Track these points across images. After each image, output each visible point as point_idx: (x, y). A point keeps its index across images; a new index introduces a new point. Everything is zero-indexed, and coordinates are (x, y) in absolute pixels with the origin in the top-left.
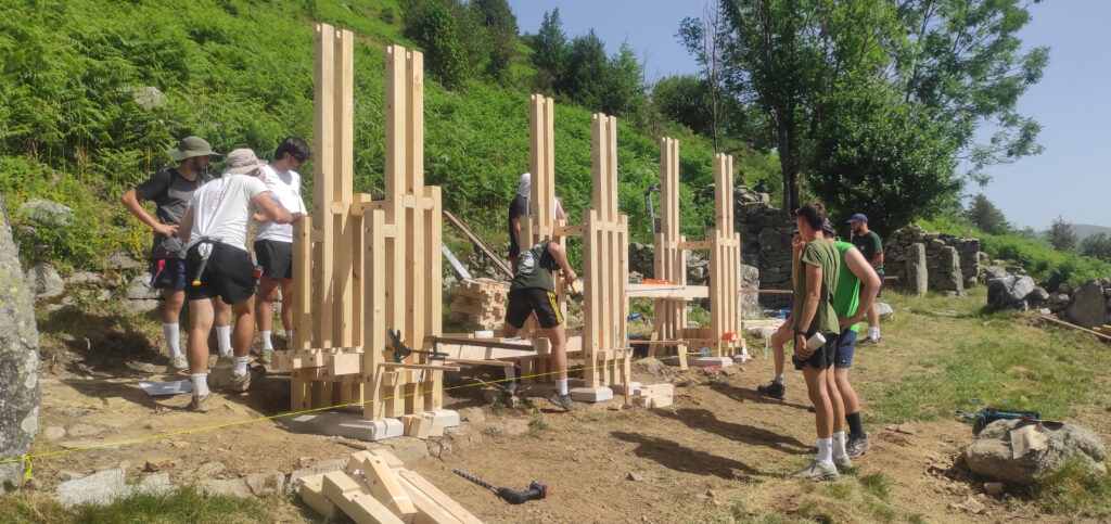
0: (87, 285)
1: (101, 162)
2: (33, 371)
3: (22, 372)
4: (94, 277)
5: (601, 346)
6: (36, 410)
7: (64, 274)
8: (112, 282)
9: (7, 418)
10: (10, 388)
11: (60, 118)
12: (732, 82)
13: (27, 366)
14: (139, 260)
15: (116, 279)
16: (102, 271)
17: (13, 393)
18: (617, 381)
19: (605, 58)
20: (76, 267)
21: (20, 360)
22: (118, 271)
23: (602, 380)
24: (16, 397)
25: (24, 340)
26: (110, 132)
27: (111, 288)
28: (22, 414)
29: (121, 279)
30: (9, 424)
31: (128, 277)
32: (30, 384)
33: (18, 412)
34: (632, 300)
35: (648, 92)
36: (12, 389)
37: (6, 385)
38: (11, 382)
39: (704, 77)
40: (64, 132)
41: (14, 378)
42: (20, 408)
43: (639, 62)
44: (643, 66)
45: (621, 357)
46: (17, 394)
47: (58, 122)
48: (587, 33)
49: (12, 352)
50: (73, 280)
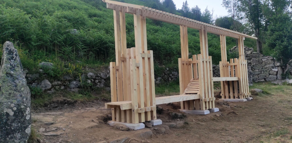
0: (58, 85)
1: (62, 51)
2: (28, 114)
3: (25, 114)
4: (60, 83)
5: (205, 97)
6: (30, 126)
7: (51, 82)
8: (64, 84)
9: (21, 129)
10: (21, 120)
11: (51, 39)
12: (239, 17)
13: (26, 113)
14: (72, 77)
15: (65, 83)
16: (61, 81)
17: (22, 121)
18: (211, 108)
19: (201, 13)
20: (54, 80)
21: (24, 111)
22: (66, 80)
23: (206, 108)
24: (23, 123)
25: (25, 105)
26: (63, 42)
27: (64, 85)
28: (26, 128)
29: (67, 83)
30: (22, 131)
31: (69, 82)
32: (28, 118)
33: (24, 127)
34: (214, 82)
35: (214, 22)
36: (22, 120)
37: (20, 119)
38: (22, 118)
39: (230, 16)
40: (52, 43)
41: (23, 116)
42: (25, 126)
43: (211, 14)
44: (212, 15)
45: (212, 100)
46: (24, 121)
47: (50, 40)
48: (195, 7)
49: (22, 108)
50: (53, 84)
